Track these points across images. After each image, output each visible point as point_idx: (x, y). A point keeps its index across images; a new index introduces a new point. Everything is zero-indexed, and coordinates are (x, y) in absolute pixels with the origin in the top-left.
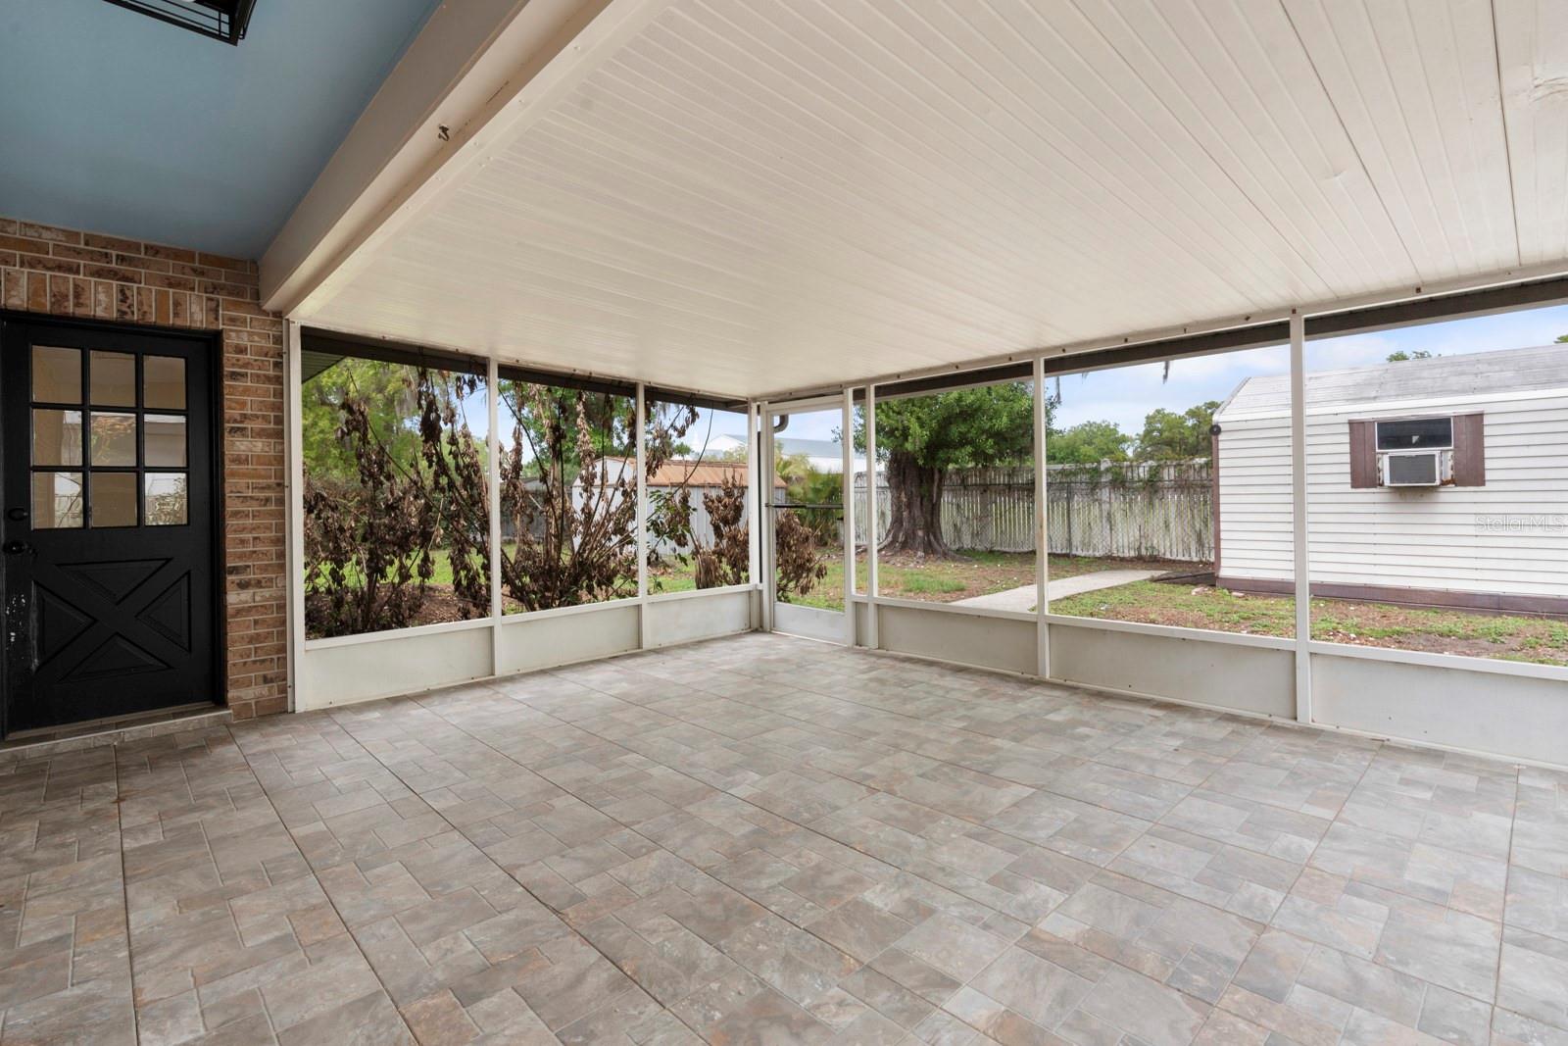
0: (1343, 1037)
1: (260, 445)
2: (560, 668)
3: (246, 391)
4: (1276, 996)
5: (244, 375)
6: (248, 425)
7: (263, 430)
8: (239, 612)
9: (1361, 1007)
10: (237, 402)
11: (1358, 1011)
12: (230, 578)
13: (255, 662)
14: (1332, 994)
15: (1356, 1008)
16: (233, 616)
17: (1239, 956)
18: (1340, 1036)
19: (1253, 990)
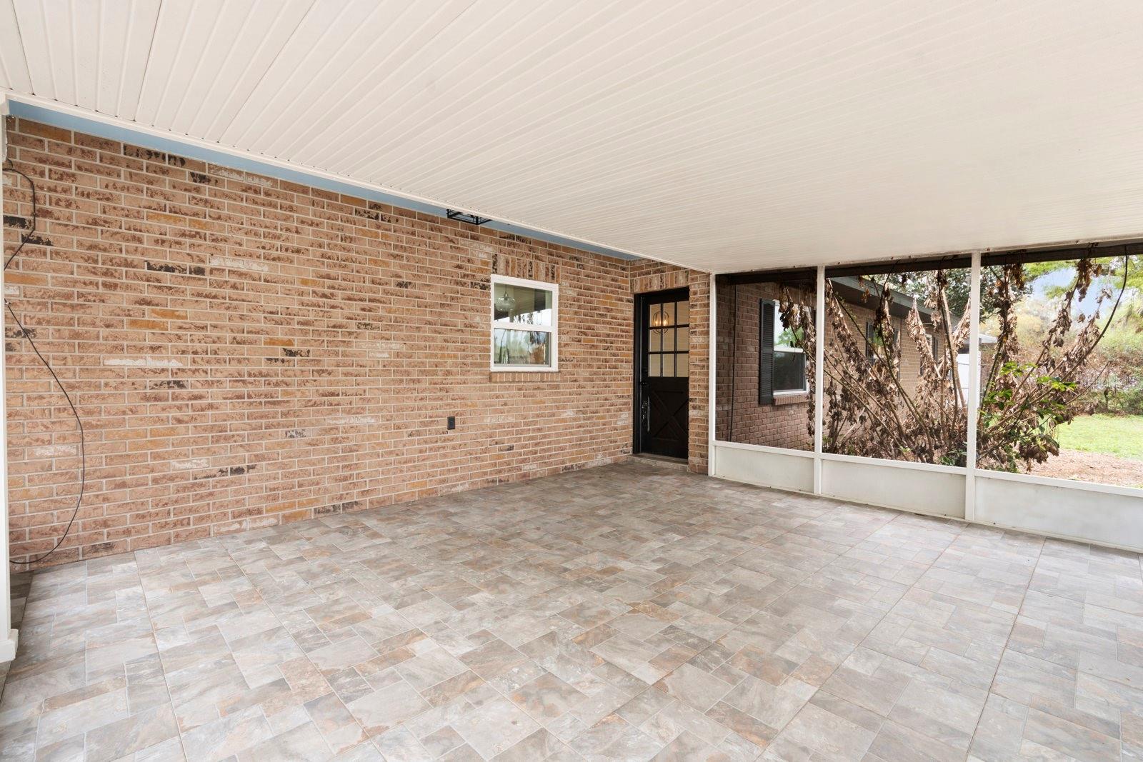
0: (263, 715)
1: (701, 339)
2: (866, 506)
3: (697, 313)
4: (311, 705)
5: (696, 305)
6: (697, 330)
7: (702, 331)
8: (693, 419)
9: (271, 739)
10: (693, 318)
11: (269, 736)
12: (690, 403)
13: (698, 446)
14: (291, 732)
15: (271, 736)
16: (691, 422)
17: (351, 706)
18: (265, 715)
19: (321, 699)
